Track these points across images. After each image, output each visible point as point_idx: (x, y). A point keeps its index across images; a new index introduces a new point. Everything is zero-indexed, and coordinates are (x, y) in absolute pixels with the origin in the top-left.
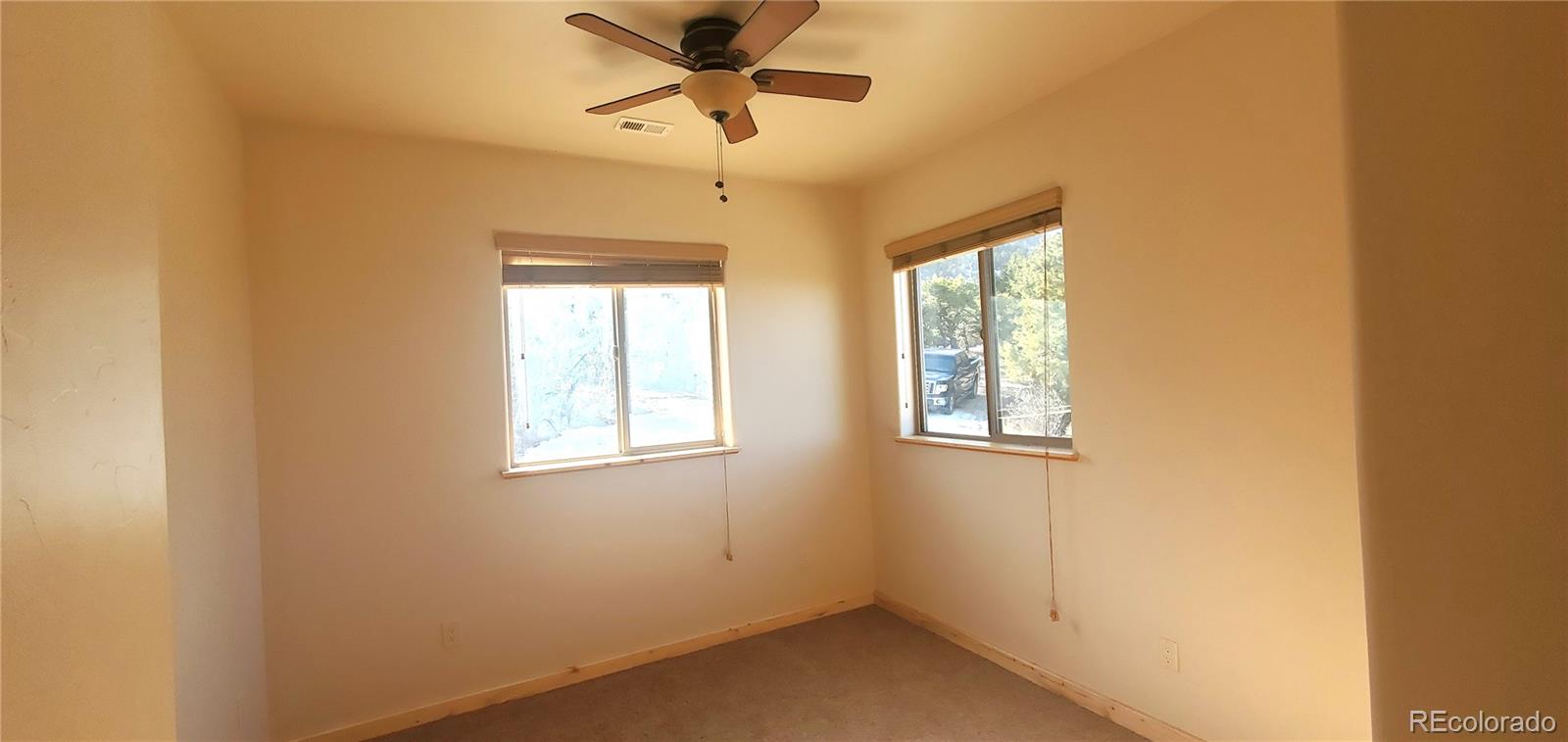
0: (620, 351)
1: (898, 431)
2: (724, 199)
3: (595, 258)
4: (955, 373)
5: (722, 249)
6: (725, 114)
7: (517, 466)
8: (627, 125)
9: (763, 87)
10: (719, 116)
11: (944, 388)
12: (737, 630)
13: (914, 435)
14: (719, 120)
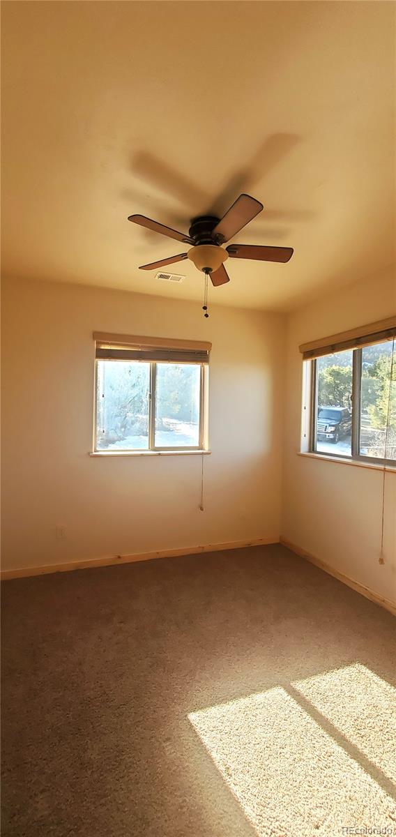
0: (152, 396)
1: (299, 450)
2: (207, 316)
3: (142, 347)
4: (341, 421)
5: (209, 344)
6: (211, 269)
7: (98, 451)
8: (161, 276)
9: (231, 255)
10: (207, 271)
11: (333, 429)
12: (203, 547)
13: (310, 452)
14: (207, 273)
